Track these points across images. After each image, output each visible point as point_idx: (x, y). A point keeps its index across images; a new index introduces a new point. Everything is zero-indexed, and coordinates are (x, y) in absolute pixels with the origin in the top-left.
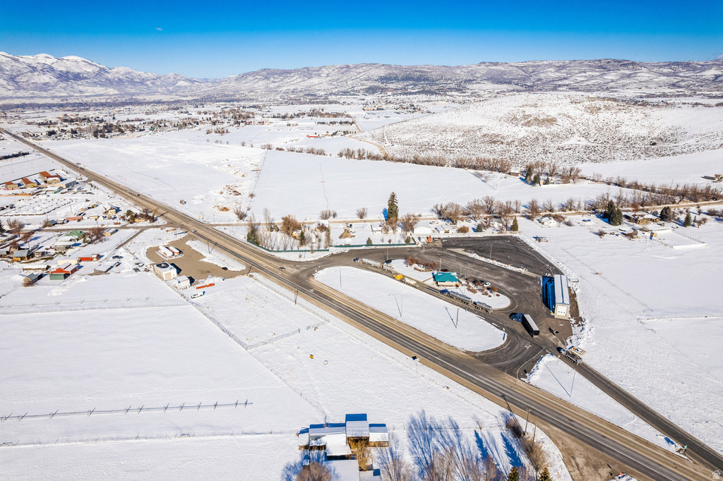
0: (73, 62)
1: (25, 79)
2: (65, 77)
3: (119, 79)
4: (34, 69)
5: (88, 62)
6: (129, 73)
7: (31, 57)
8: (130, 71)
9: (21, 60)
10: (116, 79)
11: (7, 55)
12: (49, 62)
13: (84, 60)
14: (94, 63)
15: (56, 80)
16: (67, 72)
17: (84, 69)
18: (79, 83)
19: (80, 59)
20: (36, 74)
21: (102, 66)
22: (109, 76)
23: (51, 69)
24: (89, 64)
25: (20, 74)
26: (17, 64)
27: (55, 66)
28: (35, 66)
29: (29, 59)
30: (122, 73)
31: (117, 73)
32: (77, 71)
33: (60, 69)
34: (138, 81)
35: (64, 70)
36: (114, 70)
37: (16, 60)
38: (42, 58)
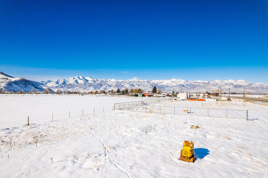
0: (241, 82)
1: (223, 87)
2: (236, 86)
3: (257, 87)
4: (227, 84)
5: (245, 82)
6: (262, 85)
7: (227, 81)
8: (262, 84)
9: (224, 82)
10: (255, 87)
11: (220, 80)
12: (232, 82)
13: (244, 81)
14: (248, 82)
15: (233, 87)
16: (237, 85)
17: (243, 84)
18: (241, 88)
19: (243, 81)
20: (227, 85)
21: (251, 83)
22: (253, 86)
23: (232, 84)
24: (246, 82)
25: (222, 85)
26: (222, 83)
27: (234, 83)
28: (227, 83)
29: (226, 81)
30: (258, 85)
31: (256, 85)
32: (241, 84)
33: (235, 84)
34: (266, 88)
35: (236, 84)
36: (255, 84)
37: (222, 82)
38: (231, 81)
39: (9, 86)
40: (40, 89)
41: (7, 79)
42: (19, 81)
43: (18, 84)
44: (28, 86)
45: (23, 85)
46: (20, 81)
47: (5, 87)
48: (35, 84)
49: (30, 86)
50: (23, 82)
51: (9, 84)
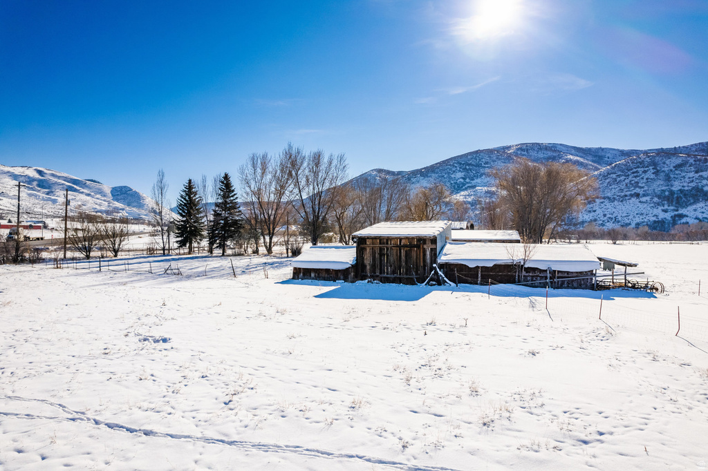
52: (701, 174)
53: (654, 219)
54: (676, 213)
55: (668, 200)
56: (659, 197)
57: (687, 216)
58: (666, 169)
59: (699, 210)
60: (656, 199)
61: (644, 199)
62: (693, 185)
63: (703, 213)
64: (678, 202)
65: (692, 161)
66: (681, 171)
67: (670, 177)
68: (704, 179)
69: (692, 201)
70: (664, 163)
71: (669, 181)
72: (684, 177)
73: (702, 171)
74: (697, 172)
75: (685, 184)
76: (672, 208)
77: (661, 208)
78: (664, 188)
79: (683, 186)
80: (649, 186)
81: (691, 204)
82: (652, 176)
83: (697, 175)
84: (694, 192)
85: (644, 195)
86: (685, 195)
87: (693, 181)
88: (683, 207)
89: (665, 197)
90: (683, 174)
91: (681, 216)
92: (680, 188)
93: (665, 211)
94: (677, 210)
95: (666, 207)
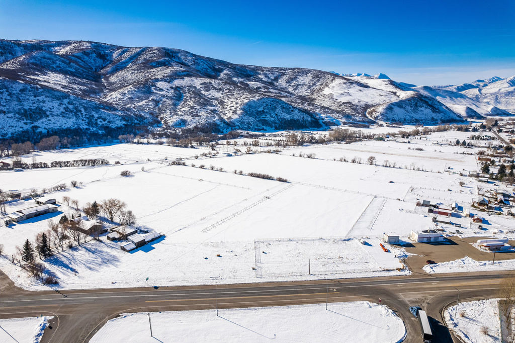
39: (388, 112)
40: (443, 112)
41: (395, 93)
42: (406, 100)
43: (402, 107)
44: (420, 109)
45: (411, 107)
46: (408, 100)
47: (382, 114)
48: (436, 103)
49: (423, 109)
50: (413, 101)
51: (389, 108)
52: (38, 98)
53: (21, 129)
54: (33, 125)
55: (25, 116)
56: (19, 113)
57: (40, 127)
58: (15, 92)
59: (45, 123)
60: (17, 115)
61: (10, 115)
62: (35, 105)
63: (47, 125)
64: (31, 118)
65: (29, 87)
66: (25, 94)
67: (20, 99)
68: (41, 102)
69: (39, 117)
70: (12, 87)
71: (21, 102)
72: (28, 99)
73: (38, 96)
74: (35, 97)
75: (31, 105)
76: (29, 121)
77: (22, 122)
78: (19, 107)
79: (30, 106)
80: (9, 106)
81: (39, 119)
82: (8, 98)
83: (36, 99)
84: (38, 111)
85: (9, 112)
86: (34, 112)
87: (34, 103)
88: (35, 121)
89: (22, 114)
90: (28, 97)
91: (37, 127)
92: (29, 107)
93: (26, 124)
94: (33, 123)
95: (25, 121)
